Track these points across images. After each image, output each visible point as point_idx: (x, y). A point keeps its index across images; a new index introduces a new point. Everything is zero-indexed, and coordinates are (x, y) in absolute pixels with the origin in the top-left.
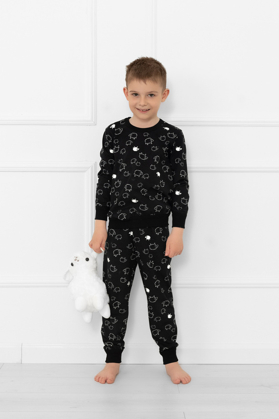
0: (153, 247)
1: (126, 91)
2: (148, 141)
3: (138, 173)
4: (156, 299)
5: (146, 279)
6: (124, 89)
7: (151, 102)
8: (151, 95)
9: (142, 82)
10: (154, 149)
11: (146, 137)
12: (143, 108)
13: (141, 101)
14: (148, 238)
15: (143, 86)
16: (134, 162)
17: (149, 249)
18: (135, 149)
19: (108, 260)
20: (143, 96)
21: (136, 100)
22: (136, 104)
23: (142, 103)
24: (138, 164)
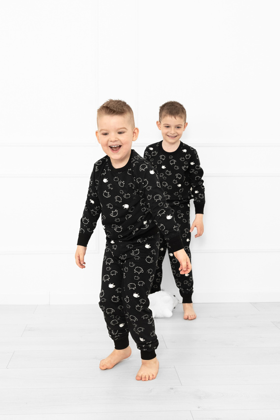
1: (158, 124)
2: (172, 162)
6: (157, 122)
7: (179, 131)
8: (178, 127)
9: (173, 118)
10: (176, 168)
11: (171, 159)
12: (173, 135)
13: (172, 131)
15: (170, 120)
16: (162, 175)
20: (173, 128)
21: (166, 130)
22: (167, 133)
23: (173, 132)
24: (165, 178)
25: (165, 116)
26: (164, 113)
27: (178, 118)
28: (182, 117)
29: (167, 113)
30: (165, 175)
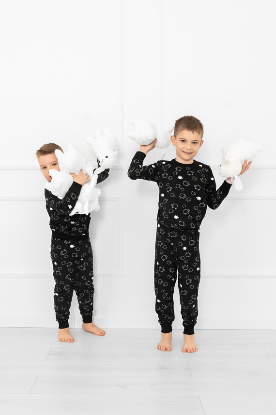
0: (188, 255)
1: (173, 138)
2: (190, 173)
3: (182, 196)
4: (186, 293)
5: (180, 277)
7: (195, 147)
8: (194, 143)
9: (191, 132)
11: (188, 170)
12: (188, 151)
13: (188, 146)
14: (185, 248)
15: (187, 134)
16: (178, 186)
17: (185, 256)
18: (180, 178)
19: (158, 264)
20: (189, 143)
21: (181, 145)
22: (183, 149)
23: (189, 148)
24: (182, 189)
25: (181, 130)
26: (180, 127)
27: (196, 133)
28: (199, 133)
29: (184, 127)
30: (183, 186)
